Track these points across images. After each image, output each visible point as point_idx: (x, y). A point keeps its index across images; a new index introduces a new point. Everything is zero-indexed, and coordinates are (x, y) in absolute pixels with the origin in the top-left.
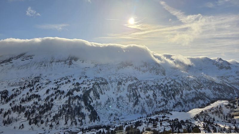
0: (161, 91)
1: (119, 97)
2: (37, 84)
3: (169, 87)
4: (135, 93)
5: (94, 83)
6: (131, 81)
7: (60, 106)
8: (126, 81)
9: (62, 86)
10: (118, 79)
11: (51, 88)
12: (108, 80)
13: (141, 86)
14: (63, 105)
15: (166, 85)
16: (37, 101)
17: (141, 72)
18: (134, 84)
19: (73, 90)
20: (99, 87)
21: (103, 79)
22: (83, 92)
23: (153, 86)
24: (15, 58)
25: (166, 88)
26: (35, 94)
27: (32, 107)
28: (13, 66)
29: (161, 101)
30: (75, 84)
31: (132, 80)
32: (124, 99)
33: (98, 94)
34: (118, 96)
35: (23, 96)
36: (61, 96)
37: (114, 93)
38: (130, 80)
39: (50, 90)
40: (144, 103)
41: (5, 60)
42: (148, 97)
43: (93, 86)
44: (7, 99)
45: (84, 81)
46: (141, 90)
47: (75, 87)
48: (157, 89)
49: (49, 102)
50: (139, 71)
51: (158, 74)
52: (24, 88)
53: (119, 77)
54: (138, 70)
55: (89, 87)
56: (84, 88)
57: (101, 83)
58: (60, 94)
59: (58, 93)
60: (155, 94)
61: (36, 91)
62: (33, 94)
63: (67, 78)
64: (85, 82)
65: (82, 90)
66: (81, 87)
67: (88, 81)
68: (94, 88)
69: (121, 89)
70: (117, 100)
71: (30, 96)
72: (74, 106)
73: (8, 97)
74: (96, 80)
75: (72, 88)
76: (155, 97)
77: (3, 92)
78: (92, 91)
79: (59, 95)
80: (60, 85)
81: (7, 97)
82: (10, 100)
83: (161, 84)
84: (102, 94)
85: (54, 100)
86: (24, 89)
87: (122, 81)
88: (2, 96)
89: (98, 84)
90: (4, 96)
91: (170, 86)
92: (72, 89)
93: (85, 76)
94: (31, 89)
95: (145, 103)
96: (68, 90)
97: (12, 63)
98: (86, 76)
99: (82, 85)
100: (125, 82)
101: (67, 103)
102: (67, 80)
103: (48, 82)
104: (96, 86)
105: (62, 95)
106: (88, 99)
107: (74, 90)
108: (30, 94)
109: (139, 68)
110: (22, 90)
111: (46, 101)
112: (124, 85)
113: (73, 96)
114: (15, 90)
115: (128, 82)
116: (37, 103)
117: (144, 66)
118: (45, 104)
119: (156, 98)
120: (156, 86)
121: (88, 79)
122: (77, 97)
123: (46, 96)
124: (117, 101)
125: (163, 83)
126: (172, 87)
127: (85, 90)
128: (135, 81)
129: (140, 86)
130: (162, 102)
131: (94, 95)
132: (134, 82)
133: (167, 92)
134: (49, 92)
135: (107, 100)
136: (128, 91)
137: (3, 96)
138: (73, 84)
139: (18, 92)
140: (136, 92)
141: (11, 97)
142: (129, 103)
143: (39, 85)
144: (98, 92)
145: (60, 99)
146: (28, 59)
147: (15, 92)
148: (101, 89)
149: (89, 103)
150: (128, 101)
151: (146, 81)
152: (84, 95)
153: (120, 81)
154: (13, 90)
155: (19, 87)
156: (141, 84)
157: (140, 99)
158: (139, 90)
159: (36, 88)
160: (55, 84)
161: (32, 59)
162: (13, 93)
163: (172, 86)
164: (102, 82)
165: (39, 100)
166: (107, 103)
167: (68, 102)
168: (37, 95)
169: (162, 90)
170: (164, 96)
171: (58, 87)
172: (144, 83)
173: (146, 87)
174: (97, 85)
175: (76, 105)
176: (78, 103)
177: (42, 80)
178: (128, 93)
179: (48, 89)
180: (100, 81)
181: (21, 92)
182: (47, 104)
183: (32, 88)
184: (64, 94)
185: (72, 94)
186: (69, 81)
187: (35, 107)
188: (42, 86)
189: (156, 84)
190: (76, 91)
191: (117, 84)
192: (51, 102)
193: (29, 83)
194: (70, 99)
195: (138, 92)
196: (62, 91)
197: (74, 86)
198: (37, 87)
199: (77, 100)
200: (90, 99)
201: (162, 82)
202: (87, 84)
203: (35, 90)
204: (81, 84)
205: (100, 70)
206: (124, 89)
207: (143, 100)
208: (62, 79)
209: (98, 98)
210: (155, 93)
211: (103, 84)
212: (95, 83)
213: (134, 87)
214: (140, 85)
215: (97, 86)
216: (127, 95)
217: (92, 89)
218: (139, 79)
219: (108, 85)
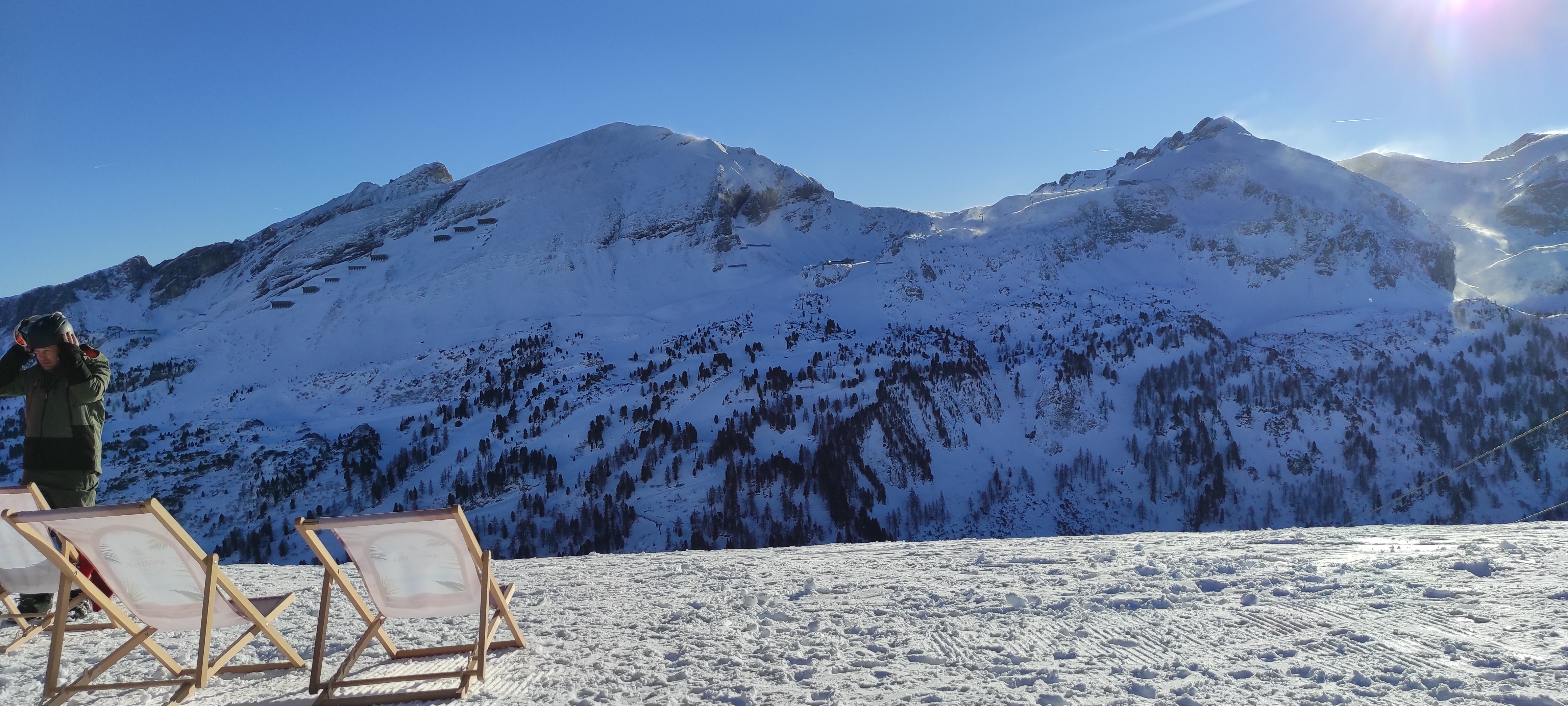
0: (1419, 413)
1: (1070, 465)
2: (532, 382)
3: (1485, 382)
4: (1194, 430)
5: (887, 368)
6: (1164, 347)
7: (679, 522)
8: (1122, 349)
9: (682, 397)
10: (1059, 332)
11: (617, 408)
12: (986, 348)
13: (1243, 379)
14: (693, 519)
15: (1461, 364)
16: (542, 492)
17: (1245, 273)
18: (1191, 368)
19: (751, 422)
20: (924, 395)
21: (946, 342)
22: (814, 432)
23: (1343, 376)
24: (400, 230)
25: (1462, 387)
26: (524, 450)
27: (512, 527)
28: (389, 275)
29: (1414, 489)
30: (761, 381)
31: (1171, 339)
32: (1112, 476)
33: (922, 444)
34: (1066, 458)
35: (459, 459)
36: (677, 462)
37: (1031, 436)
38: (1158, 340)
39: (609, 424)
40: (1271, 507)
41: (348, 246)
42: (1306, 460)
43: (881, 392)
44: (375, 477)
45: (818, 357)
46: (1248, 412)
47: (762, 402)
48: (1377, 398)
49: (608, 498)
50: (1231, 263)
51: (1393, 284)
52: (463, 411)
53: (1066, 321)
54: (1223, 261)
55: (854, 399)
56: (823, 404)
57: (937, 369)
58: (668, 448)
59: (659, 442)
60: (1361, 440)
61: (528, 426)
62: (514, 451)
63: (707, 339)
64: (821, 367)
65: (806, 416)
66: (800, 401)
67: (844, 353)
68: (886, 405)
69: (1088, 404)
70: (1056, 483)
71: (496, 460)
72: (763, 526)
73: (383, 466)
74: (898, 345)
75: (745, 408)
76: (1364, 460)
77: (351, 438)
78: (876, 422)
79: (663, 452)
80: (668, 386)
81: (375, 467)
82: (392, 485)
83: (1412, 357)
84: (948, 443)
85: (641, 483)
86: (464, 420)
87: (1091, 348)
88: (350, 460)
89: (913, 376)
90: (358, 460)
91: (1497, 375)
92: (741, 411)
93: (824, 323)
94: (499, 417)
95: (1277, 504)
96: (716, 420)
97: (384, 258)
98: (831, 323)
99: (807, 382)
100: (1116, 358)
101: (719, 507)
102: (707, 357)
103: (593, 371)
104: (897, 389)
105: (682, 452)
106: (855, 479)
107: (756, 422)
108: (500, 448)
109: (1223, 244)
110: (451, 425)
111: (589, 490)
112: (1109, 374)
113: (752, 459)
114: (416, 427)
115: (1137, 351)
116: (537, 505)
117: (1268, 227)
118: (584, 510)
119: (1372, 470)
120: (1373, 377)
121: (844, 342)
122: (779, 463)
123: (592, 456)
124: (1059, 490)
125: (1434, 352)
126: (1511, 380)
127: (830, 416)
128: (1194, 345)
129: (1234, 381)
130: (1422, 496)
131: (891, 454)
132: (1182, 353)
133: (1470, 425)
134: (605, 435)
135: (984, 488)
136: (1138, 422)
137: (354, 462)
138: (749, 382)
139: (430, 439)
140: (1201, 426)
141: (395, 472)
142: (1149, 505)
143: (541, 389)
144: (921, 431)
145: (676, 478)
146: (471, 229)
147: (415, 439)
148: (937, 413)
149: (857, 503)
150: (1144, 495)
151: (1286, 337)
152: (824, 450)
153: (1078, 350)
154: (405, 425)
155: (434, 405)
156: (1246, 363)
157: (1235, 476)
158: (1229, 408)
159: (528, 412)
160: (639, 385)
161: (490, 226)
162: (405, 441)
163: (1516, 368)
164: (943, 358)
165: (550, 487)
166: (985, 510)
167: (724, 496)
168: (534, 453)
169: (1424, 405)
170: (1445, 455)
171: (656, 404)
172: (1273, 355)
173: (1289, 387)
174: (905, 380)
175: (777, 515)
176: (788, 507)
177: (558, 359)
178: (1144, 437)
179: (600, 418)
180: (931, 351)
181: (446, 437)
182: (596, 511)
183: (504, 410)
184: (693, 446)
185: (747, 448)
186: (723, 360)
187: (533, 527)
188: (562, 400)
189: (1369, 361)
190: (772, 424)
191: (1050, 375)
192: (618, 498)
193: (489, 378)
194: (732, 477)
195: (1218, 428)
196: (683, 427)
197: (753, 393)
198: (535, 403)
199: (777, 487)
200: (863, 482)
201: (1423, 345)
202: (839, 379)
203: (523, 423)
204: (801, 377)
205: (928, 272)
206: (1105, 406)
207: (1265, 484)
208: (677, 346)
209: (919, 470)
210: (1363, 429)
211: (953, 371)
212: (896, 367)
213: (1185, 394)
214: (1236, 371)
215: (908, 392)
216: (1132, 447)
217: (873, 407)
218: (1228, 327)
219: (984, 378)
